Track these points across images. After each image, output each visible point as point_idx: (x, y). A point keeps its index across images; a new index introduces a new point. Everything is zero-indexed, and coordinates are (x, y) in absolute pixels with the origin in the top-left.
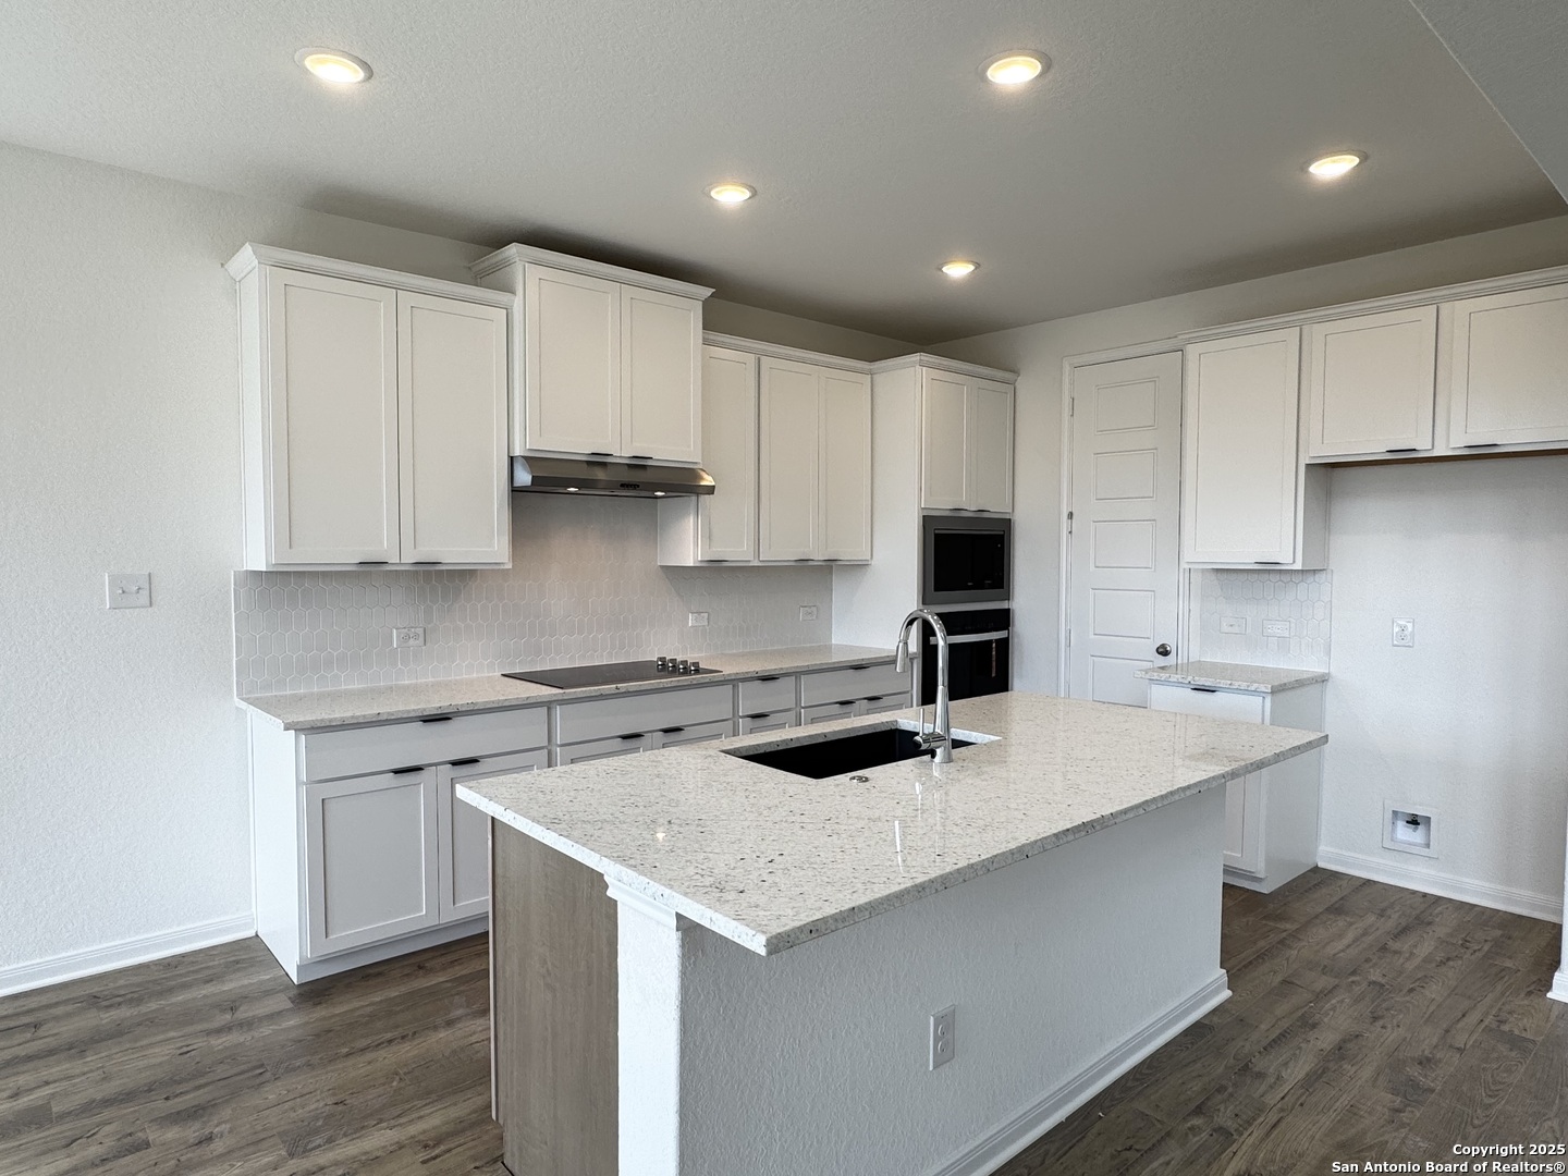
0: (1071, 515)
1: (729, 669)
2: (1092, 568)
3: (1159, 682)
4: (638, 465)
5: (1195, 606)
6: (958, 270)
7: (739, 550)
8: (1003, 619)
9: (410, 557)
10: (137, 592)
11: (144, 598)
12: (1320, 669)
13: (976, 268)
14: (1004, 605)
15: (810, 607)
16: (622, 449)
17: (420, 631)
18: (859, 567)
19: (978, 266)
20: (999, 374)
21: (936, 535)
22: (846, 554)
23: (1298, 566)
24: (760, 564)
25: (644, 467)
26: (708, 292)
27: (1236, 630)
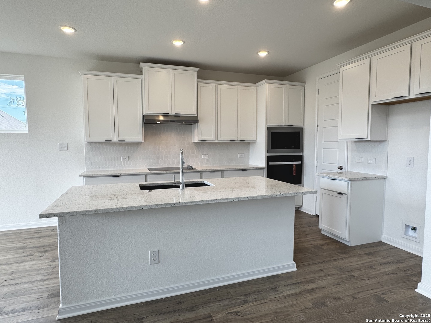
0: (318, 126)
1: (199, 169)
2: (323, 142)
3: (323, 177)
4: (177, 116)
5: (349, 153)
6: (263, 54)
7: (210, 137)
8: (300, 158)
9: (117, 139)
10: (65, 147)
11: (66, 149)
12: (384, 175)
13: (268, 53)
14: (301, 154)
15: (241, 154)
16: (172, 112)
17: (128, 157)
18: (254, 142)
19: (269, 53)
20: (298, 84)
21: (271, 133)
22: (247, 139)
23: (369, 139)
24: (218, 141)
25: (180, 116)
26: (197, 69)
27: (360, 161)
